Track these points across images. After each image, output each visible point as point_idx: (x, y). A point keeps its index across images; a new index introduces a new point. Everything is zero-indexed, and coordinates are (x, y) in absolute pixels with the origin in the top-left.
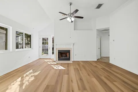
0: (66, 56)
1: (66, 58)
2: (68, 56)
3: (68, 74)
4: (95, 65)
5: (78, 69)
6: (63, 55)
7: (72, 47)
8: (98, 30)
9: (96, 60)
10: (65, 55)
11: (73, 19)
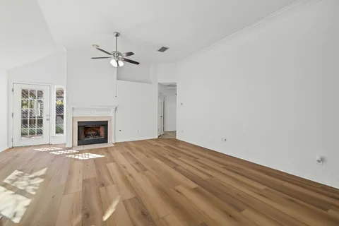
0: (98, 134)
1: (98, 138)
2: (102, 133)
3: (114, 161)
4: (156, 144)
5: (128, 153)
6: (89, 133)
7: (111, 114)
8: (160, 84)
9: (157, 137)
10: (94, 133)
11: (121, 63)
